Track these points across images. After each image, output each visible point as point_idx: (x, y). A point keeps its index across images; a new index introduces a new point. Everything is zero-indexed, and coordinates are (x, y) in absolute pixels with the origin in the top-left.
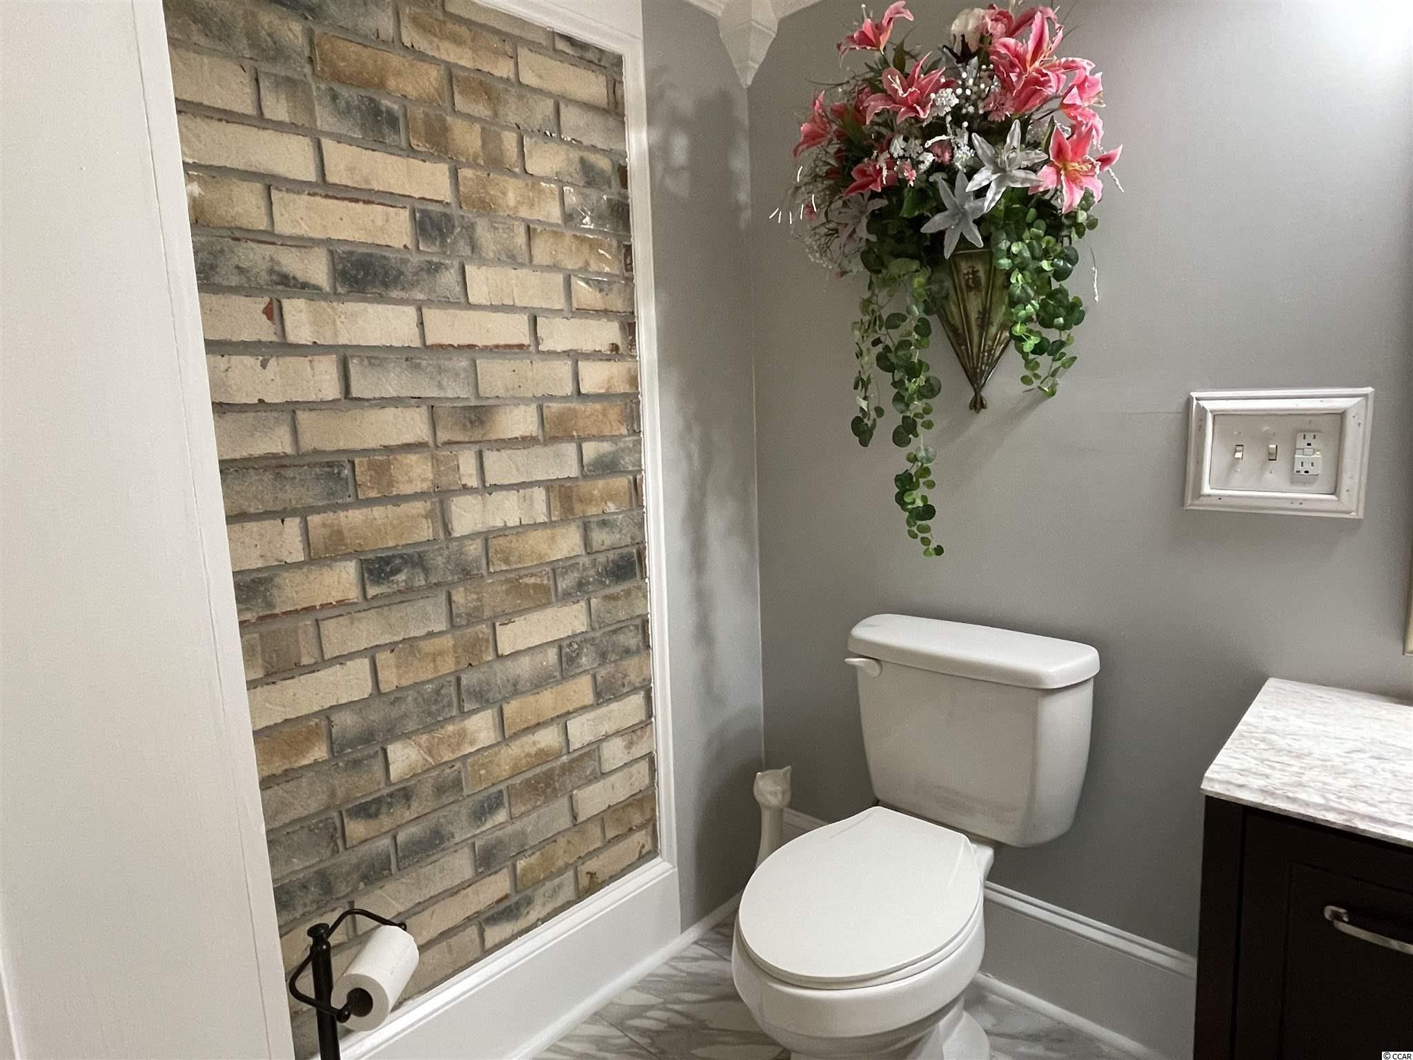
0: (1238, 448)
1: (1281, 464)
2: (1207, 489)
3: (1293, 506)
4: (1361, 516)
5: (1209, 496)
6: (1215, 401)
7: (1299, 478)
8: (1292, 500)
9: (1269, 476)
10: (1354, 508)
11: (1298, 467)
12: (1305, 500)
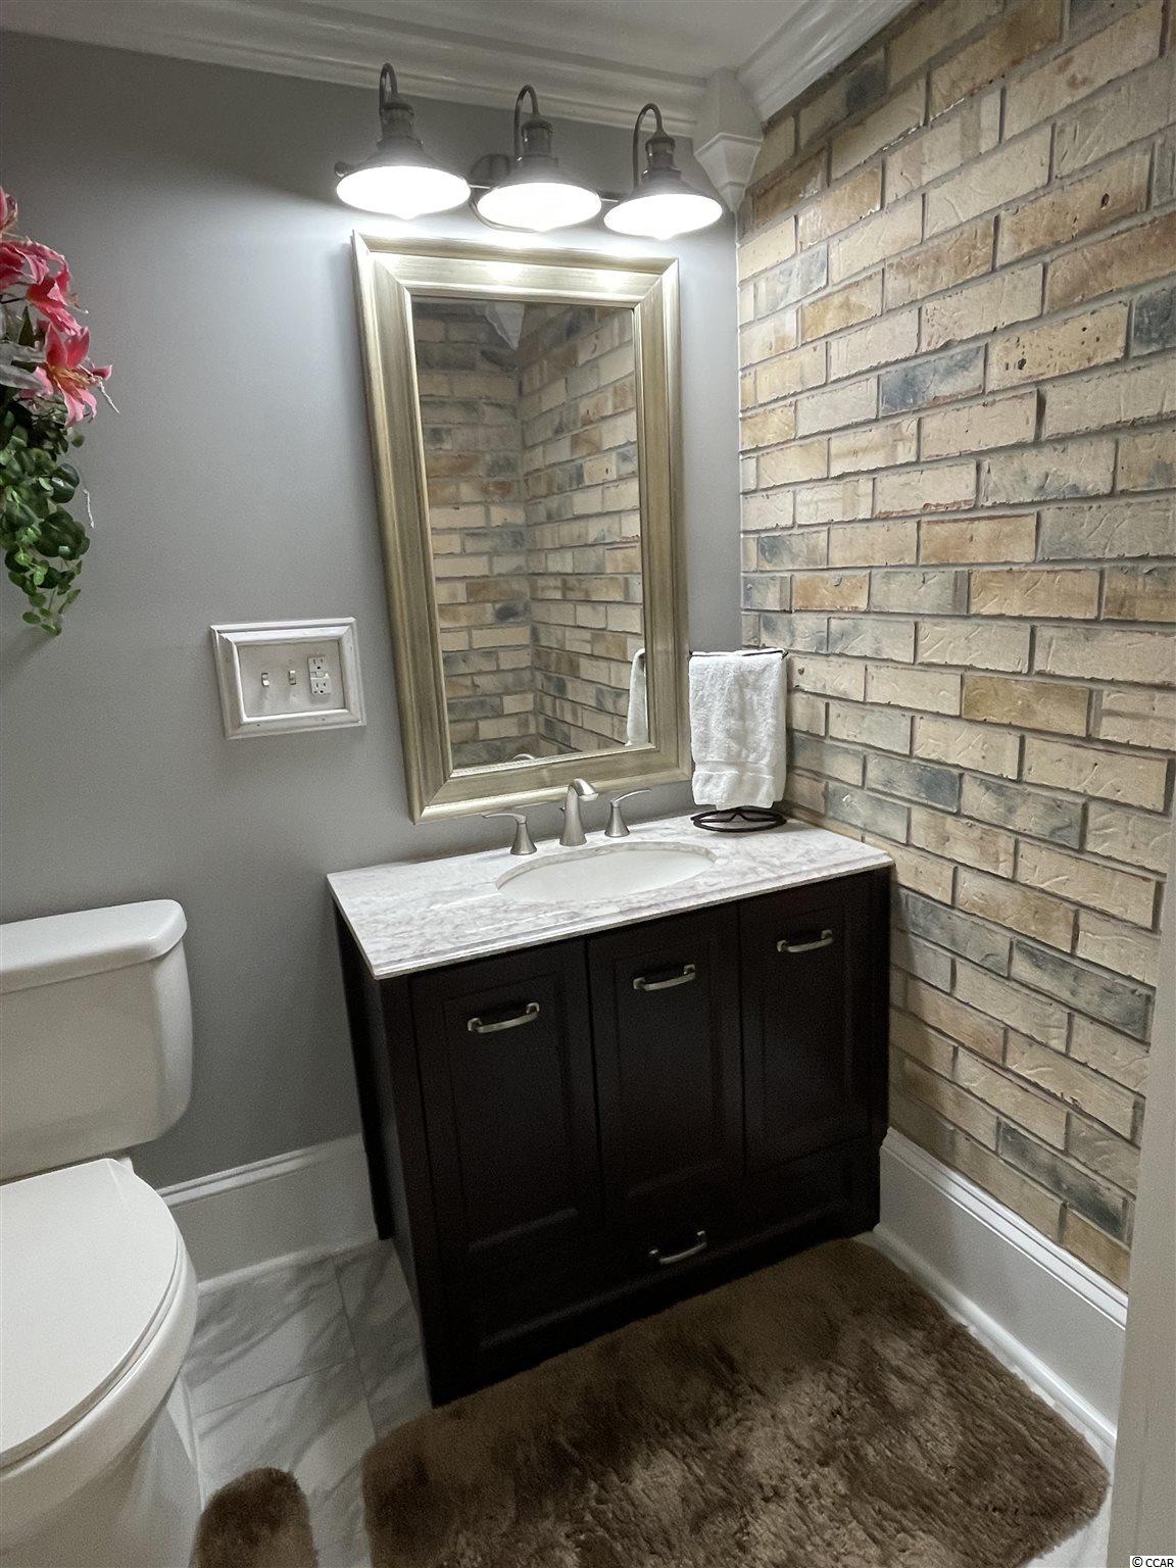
0: (264, 676)
1: (301, 685)
2: (245, 719)
3: (316, 723)
4: (365, 723)
5: (249, 724)
6: (237, 633)
7: (316, 698)
8: (315, 717)
9: (294, 699)
10: (359, 717)
11: (315, 688)
12: (326, 716)
